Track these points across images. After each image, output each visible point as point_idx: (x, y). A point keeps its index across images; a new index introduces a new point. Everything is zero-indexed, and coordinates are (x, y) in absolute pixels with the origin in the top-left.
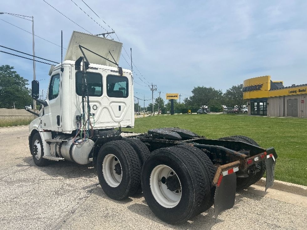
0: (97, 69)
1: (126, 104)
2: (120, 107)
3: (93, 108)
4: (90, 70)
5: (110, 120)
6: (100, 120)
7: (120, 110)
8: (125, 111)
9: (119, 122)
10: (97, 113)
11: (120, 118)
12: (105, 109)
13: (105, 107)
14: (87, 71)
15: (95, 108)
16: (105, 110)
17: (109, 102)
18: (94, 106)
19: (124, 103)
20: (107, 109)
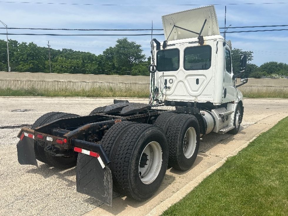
0: (174, 45)
1: (205, 76)
2: (198, 80)
3: (169, 82)
4: (168, 48)
5: (186, 93)
6: (176, 93)
7: (197, 83)
8: (204, 84)
9: (196, 97)
10: (173, 86)
11: (198, 92)
12: (179, 83)
13: (181, 81)
14: (166, 49)
15: (171, 81)
16: (181, 83)
17: (185, 76)
20: (183, 83)
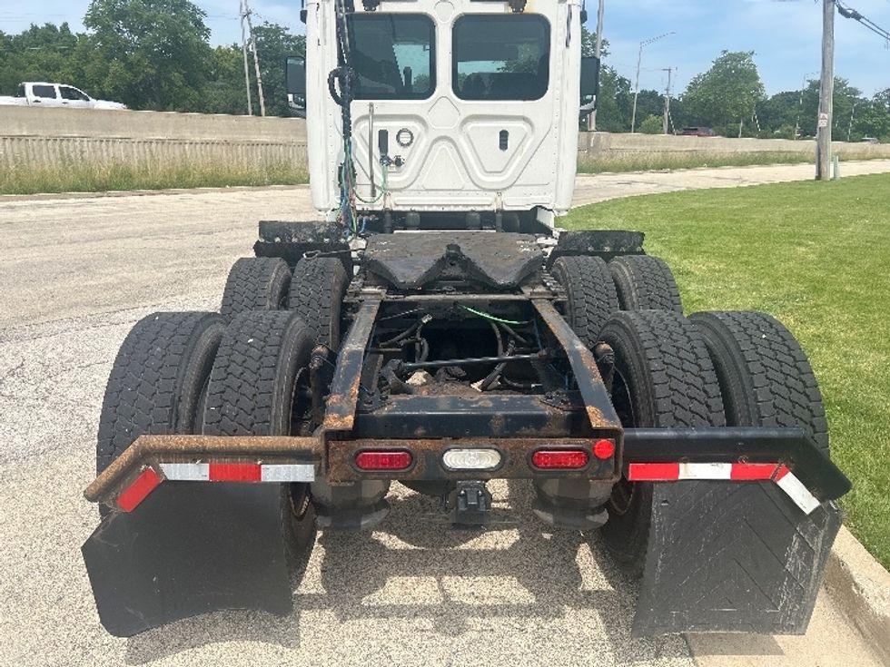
1: (531, 124)
2: (504, 135)
3: (398, 139)
4: (386, 8)
5: (464, 182)
6: (425, 181)
7: (503, 145)
8: (525, 149)
9: (499, 192)
10: (413, 158)
11: (506, 177)
12: (441, 142)
13: (443, 138)
14: (378, 10)
15: (405, 138)
16: (444, 145)
17: (459, 119)
18: (400, 132)
19: (524, 119)
20: (449, 144)
